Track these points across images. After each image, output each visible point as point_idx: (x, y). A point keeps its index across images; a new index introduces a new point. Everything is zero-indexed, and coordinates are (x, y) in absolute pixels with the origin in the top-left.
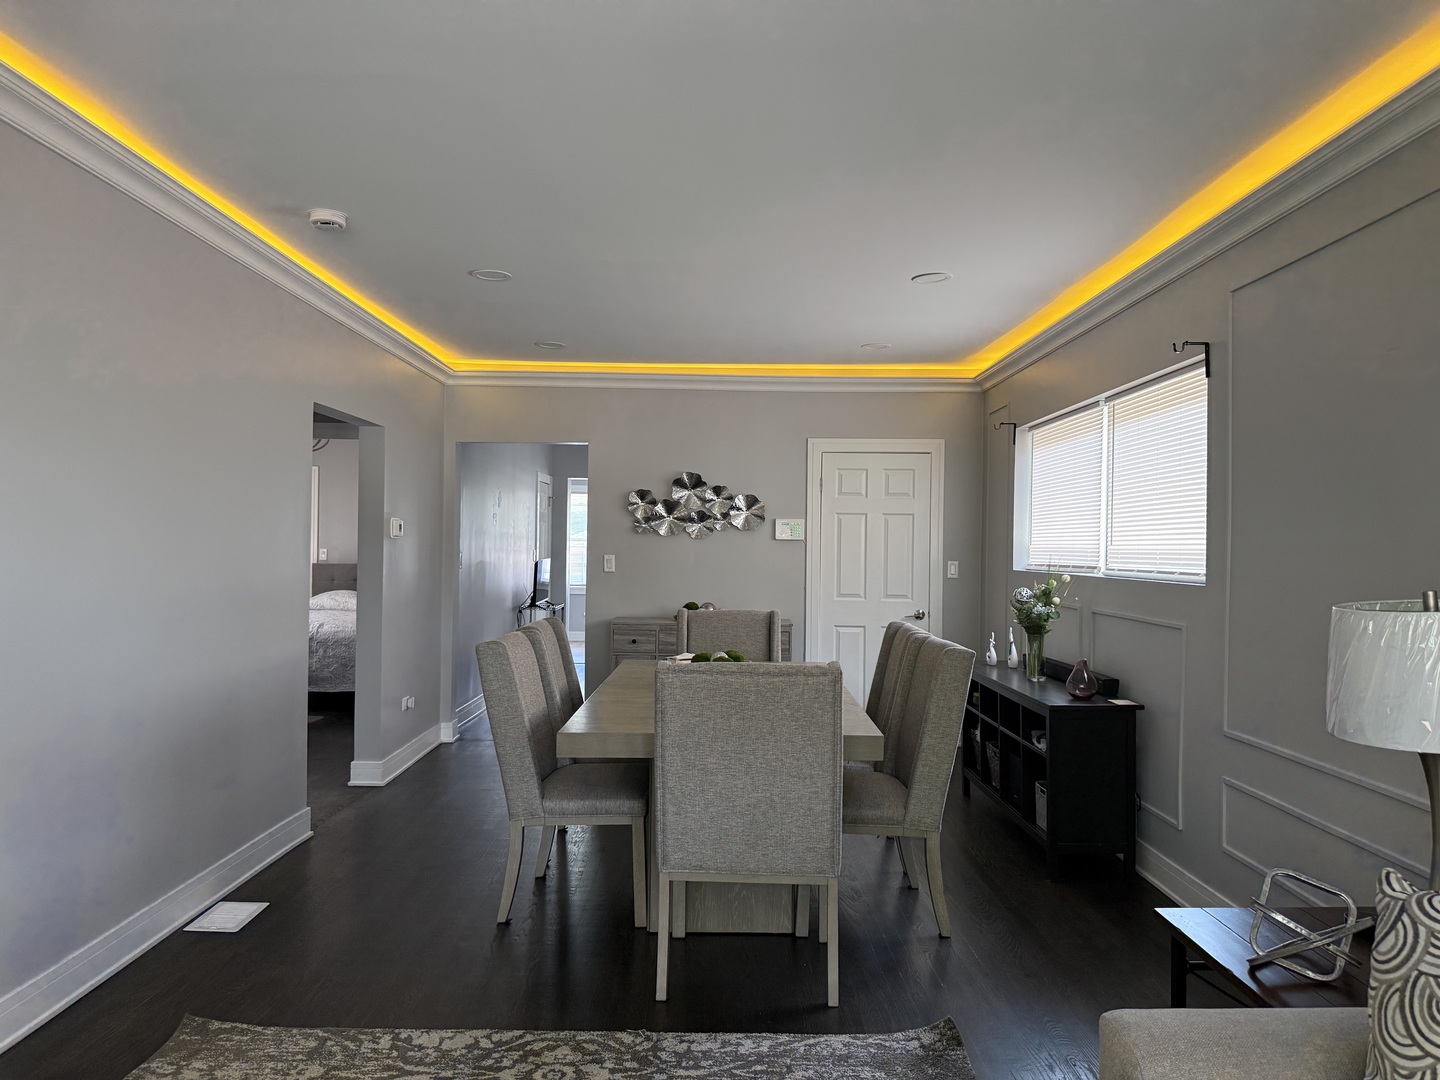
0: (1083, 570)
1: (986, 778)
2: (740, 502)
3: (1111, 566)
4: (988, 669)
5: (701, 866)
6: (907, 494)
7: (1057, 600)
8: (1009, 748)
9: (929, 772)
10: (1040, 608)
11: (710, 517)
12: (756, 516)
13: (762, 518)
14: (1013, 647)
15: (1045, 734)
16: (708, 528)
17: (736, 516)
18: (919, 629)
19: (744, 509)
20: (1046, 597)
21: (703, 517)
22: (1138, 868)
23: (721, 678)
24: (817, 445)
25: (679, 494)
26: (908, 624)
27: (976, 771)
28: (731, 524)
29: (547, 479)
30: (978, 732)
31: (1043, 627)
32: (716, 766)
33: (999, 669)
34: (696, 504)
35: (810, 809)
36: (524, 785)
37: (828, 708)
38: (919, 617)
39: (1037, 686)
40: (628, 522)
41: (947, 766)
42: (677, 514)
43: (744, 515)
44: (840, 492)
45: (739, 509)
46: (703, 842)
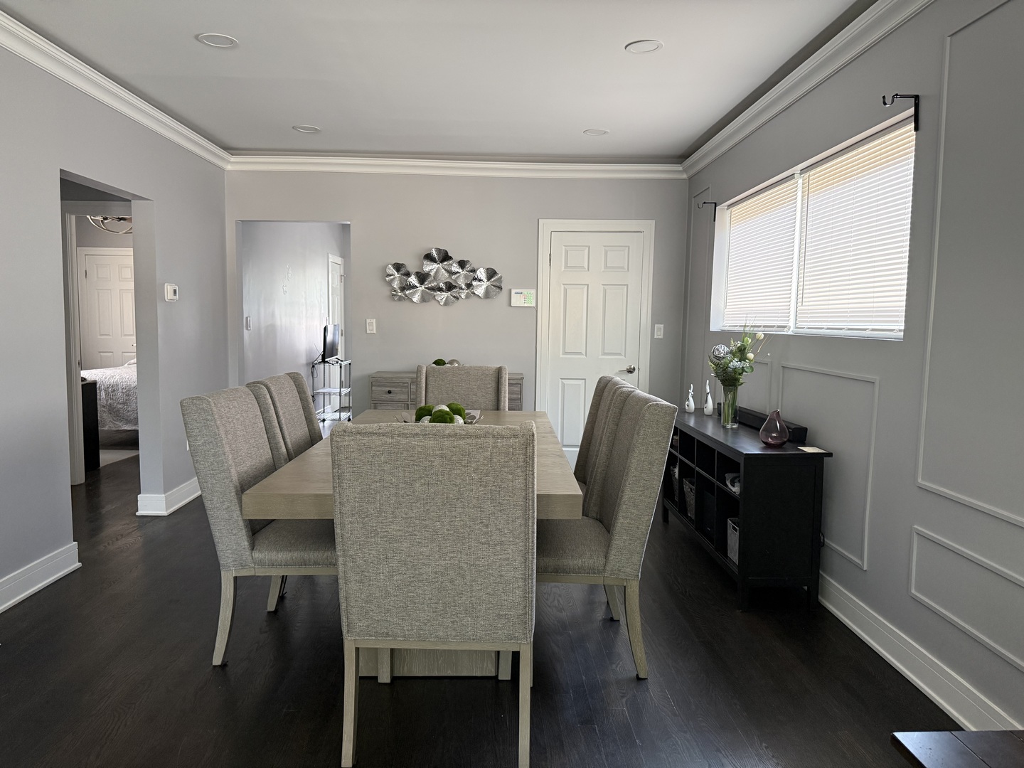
0: (774, 329)
1: (683, 509)
2: (481, 274)
3: (799, 325)
4: (686, 415)
5: (387, 634)
6: (623, 267)
7: (751, 356)
8: (704, 488)
9: (630, 524)
10: (735, 363)
11: (455, 287)
12: (495, 286)
13: (500, 288)
14: (709, 396)
15: (739, 477)
16: (454, 297)
17: (477, 286)
18: (627, 383)
19: (485, 280)
20: (741, 353)
21: (450, 287)
22: (819, 597)
23: (403, 441)
24: (547, 226)
25: (429, 267)
26: (618, 379)
27: (673, 501)
28: (474, 293)
29: (339, 260)
30: (677, 470)
31: (737, 380)
32: (401, 533)
33: (696, 417)
34: (444, 275)
35: (501, 576)
36: (233, 537)
37: (519, 472)
38: (631, 371)
39: (730, 433)
40: (386, 291)
41: (646, 518)
42: (427, 284)
43: (485, 284)
44: (566, 266)
45: (480, 280)
46: (388, 610)
